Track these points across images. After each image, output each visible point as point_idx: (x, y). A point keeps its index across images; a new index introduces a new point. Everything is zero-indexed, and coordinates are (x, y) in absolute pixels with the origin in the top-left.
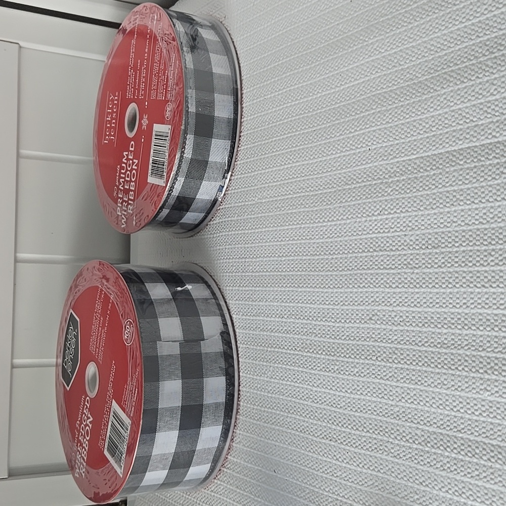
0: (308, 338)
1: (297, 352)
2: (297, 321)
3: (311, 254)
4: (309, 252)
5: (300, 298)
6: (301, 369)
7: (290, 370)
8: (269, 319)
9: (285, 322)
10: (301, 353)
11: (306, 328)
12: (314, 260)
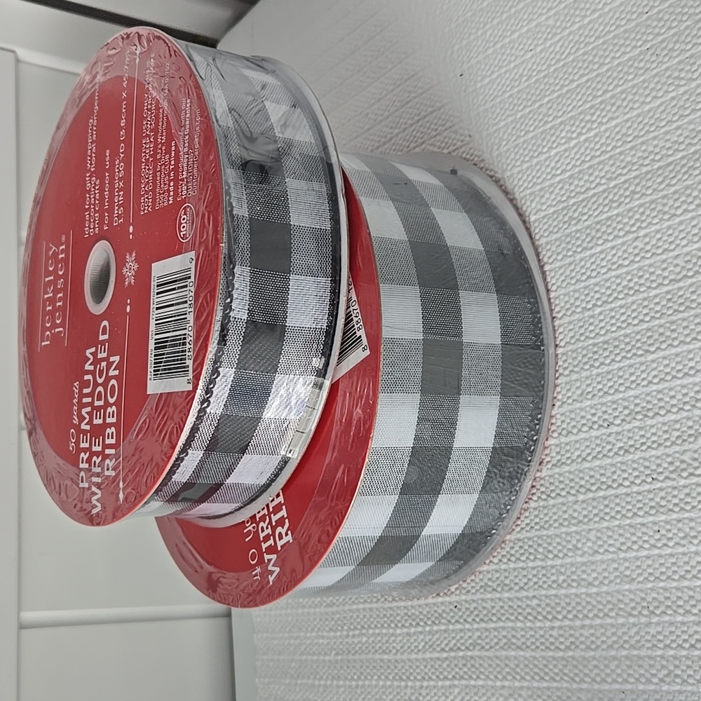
0: (686, 447)
1: (659, 485)
2: (649, 422)
3: (671, 281)
4: (665, 278)
5: (654, 373)
6: (675, 516)
7: (643, 525)
8: (573, 438)
9: (618, 433)
10: (670, 483)
11: (678, 430)
12: (680, 289)
